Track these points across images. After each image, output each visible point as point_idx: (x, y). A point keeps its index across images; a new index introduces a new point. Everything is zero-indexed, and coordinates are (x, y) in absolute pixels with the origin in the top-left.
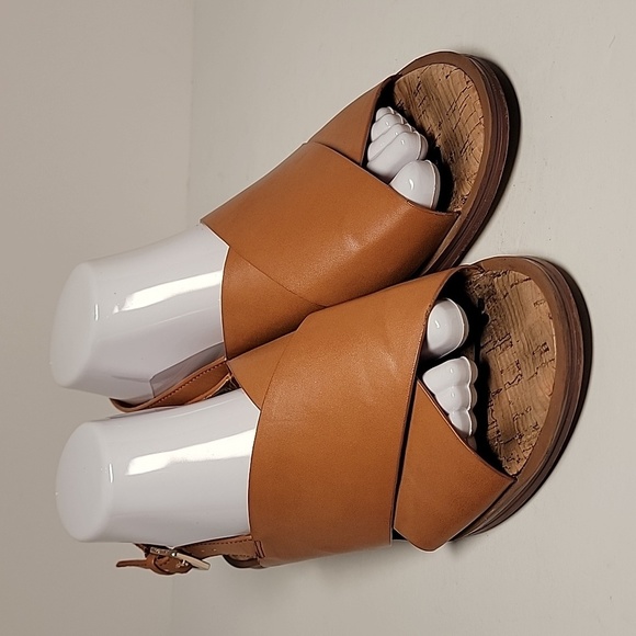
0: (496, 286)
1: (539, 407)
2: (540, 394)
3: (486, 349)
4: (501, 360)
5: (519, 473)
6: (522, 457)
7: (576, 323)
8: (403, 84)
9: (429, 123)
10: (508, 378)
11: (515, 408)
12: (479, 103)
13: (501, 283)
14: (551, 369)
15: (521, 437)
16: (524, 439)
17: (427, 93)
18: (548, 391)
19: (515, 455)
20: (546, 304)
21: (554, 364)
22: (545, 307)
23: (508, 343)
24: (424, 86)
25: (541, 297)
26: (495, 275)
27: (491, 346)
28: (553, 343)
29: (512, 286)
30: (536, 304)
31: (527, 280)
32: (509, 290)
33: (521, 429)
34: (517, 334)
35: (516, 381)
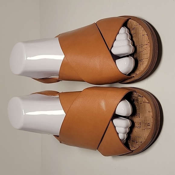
1: (143, 138)
2: (145, 135)
4: (136, 119)
5: (134, 150)
6: (136, 147)
7: (159, 121)
10: (136, 125)
11: (137, 134)
12: (149, 52)
13: (140, 99)
14: (149, 131)
15: (137, 142)
16: (137, 144)
18: (147, 136)
19: (134, 146)
21: (150, 130)
22: (151, 114)
23: (139, 116)
25: (151, 110)
26: (139, 96)
28: (151, 124)
29: (143, 102)
30: (149, 112)
31: (148, 103)
32: (142, 103)
33: (137, 141)
34: (142, 116)
35: (139, 127)
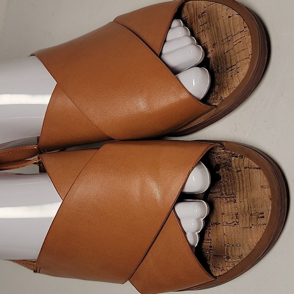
0: (233, 163)
1: (247, 247)
2: (250, 240)
3: (214, 195)
4: (225, 207)
5: (220, 276)
6: (225, 268)
8: (191, 6)
9: (205, 39)
10: (226, 219)
11: (228, 239)
12: (250, 44)
13: (237, 162)
14: (262, 229)
15: (228, 258)
16: (230, 260)
17: (209, 21)
18: (256, 240)
19: (221, 266)
20: (269, 189)
21: (265, 227)
22: (268, 191)
23: (232, 199)
24: (208, 15)
25: (266, 184)
26: (233, 155)
27: (218, 195)
28: (268, 214)
29: (245, 168)
30: (262, 187)
31: (258, 168)
32: (243, 169)
33: (230, 254)
34: (242, 198)
35: (233, 224)
